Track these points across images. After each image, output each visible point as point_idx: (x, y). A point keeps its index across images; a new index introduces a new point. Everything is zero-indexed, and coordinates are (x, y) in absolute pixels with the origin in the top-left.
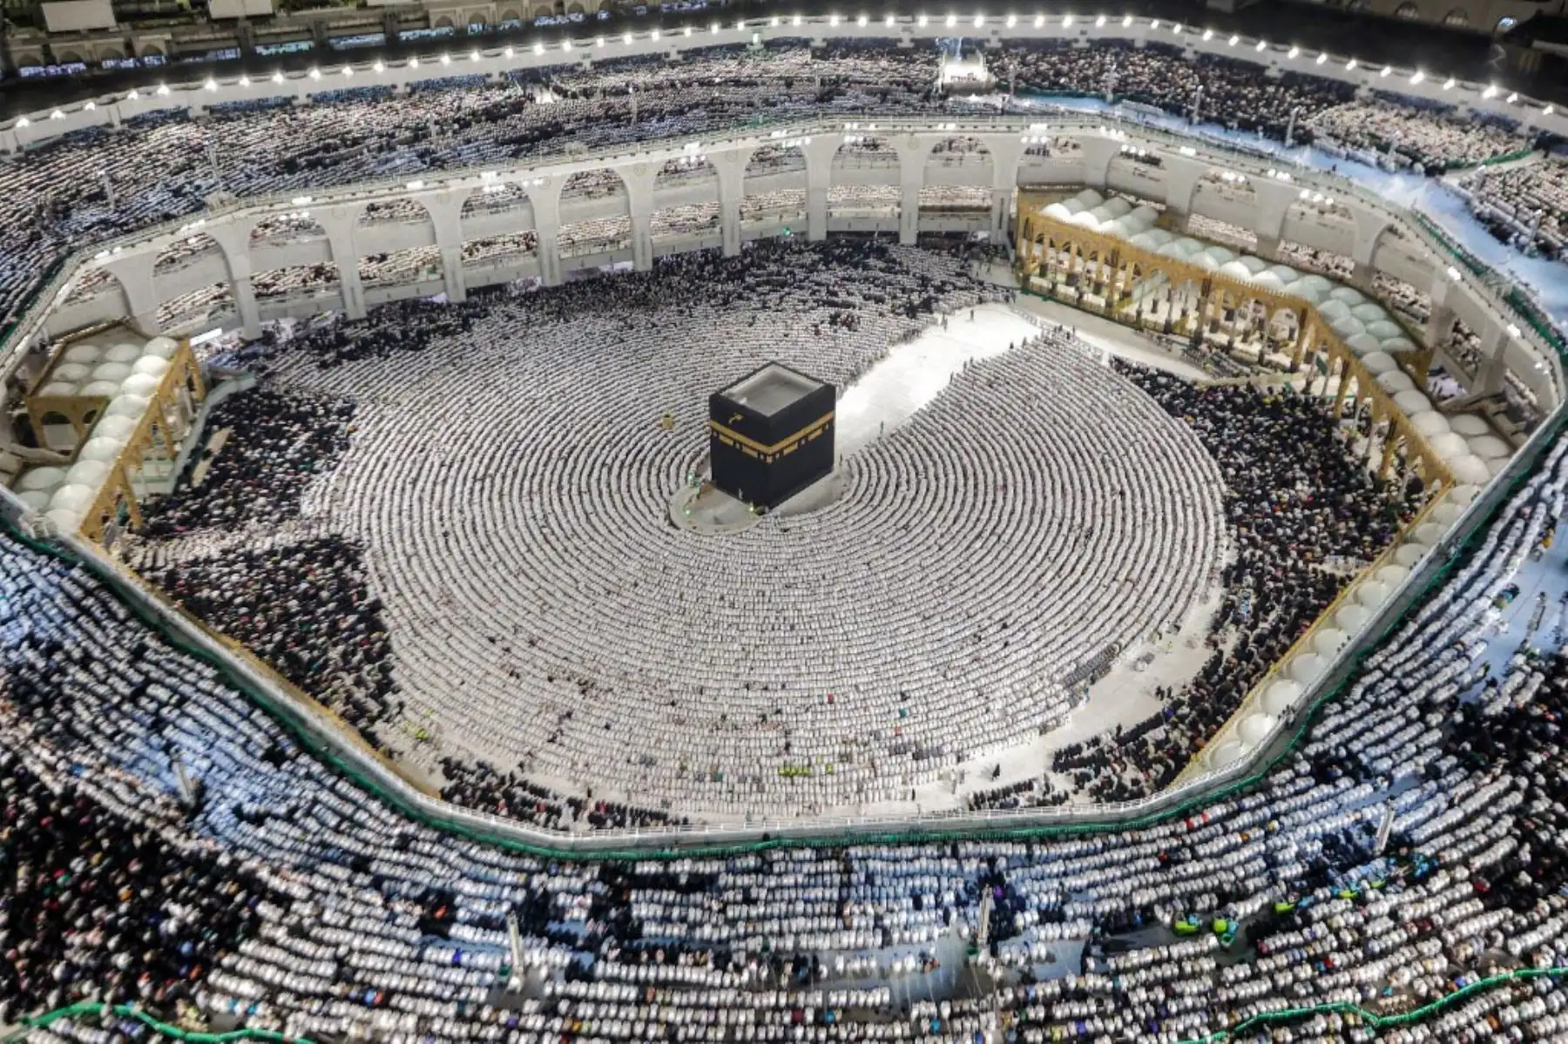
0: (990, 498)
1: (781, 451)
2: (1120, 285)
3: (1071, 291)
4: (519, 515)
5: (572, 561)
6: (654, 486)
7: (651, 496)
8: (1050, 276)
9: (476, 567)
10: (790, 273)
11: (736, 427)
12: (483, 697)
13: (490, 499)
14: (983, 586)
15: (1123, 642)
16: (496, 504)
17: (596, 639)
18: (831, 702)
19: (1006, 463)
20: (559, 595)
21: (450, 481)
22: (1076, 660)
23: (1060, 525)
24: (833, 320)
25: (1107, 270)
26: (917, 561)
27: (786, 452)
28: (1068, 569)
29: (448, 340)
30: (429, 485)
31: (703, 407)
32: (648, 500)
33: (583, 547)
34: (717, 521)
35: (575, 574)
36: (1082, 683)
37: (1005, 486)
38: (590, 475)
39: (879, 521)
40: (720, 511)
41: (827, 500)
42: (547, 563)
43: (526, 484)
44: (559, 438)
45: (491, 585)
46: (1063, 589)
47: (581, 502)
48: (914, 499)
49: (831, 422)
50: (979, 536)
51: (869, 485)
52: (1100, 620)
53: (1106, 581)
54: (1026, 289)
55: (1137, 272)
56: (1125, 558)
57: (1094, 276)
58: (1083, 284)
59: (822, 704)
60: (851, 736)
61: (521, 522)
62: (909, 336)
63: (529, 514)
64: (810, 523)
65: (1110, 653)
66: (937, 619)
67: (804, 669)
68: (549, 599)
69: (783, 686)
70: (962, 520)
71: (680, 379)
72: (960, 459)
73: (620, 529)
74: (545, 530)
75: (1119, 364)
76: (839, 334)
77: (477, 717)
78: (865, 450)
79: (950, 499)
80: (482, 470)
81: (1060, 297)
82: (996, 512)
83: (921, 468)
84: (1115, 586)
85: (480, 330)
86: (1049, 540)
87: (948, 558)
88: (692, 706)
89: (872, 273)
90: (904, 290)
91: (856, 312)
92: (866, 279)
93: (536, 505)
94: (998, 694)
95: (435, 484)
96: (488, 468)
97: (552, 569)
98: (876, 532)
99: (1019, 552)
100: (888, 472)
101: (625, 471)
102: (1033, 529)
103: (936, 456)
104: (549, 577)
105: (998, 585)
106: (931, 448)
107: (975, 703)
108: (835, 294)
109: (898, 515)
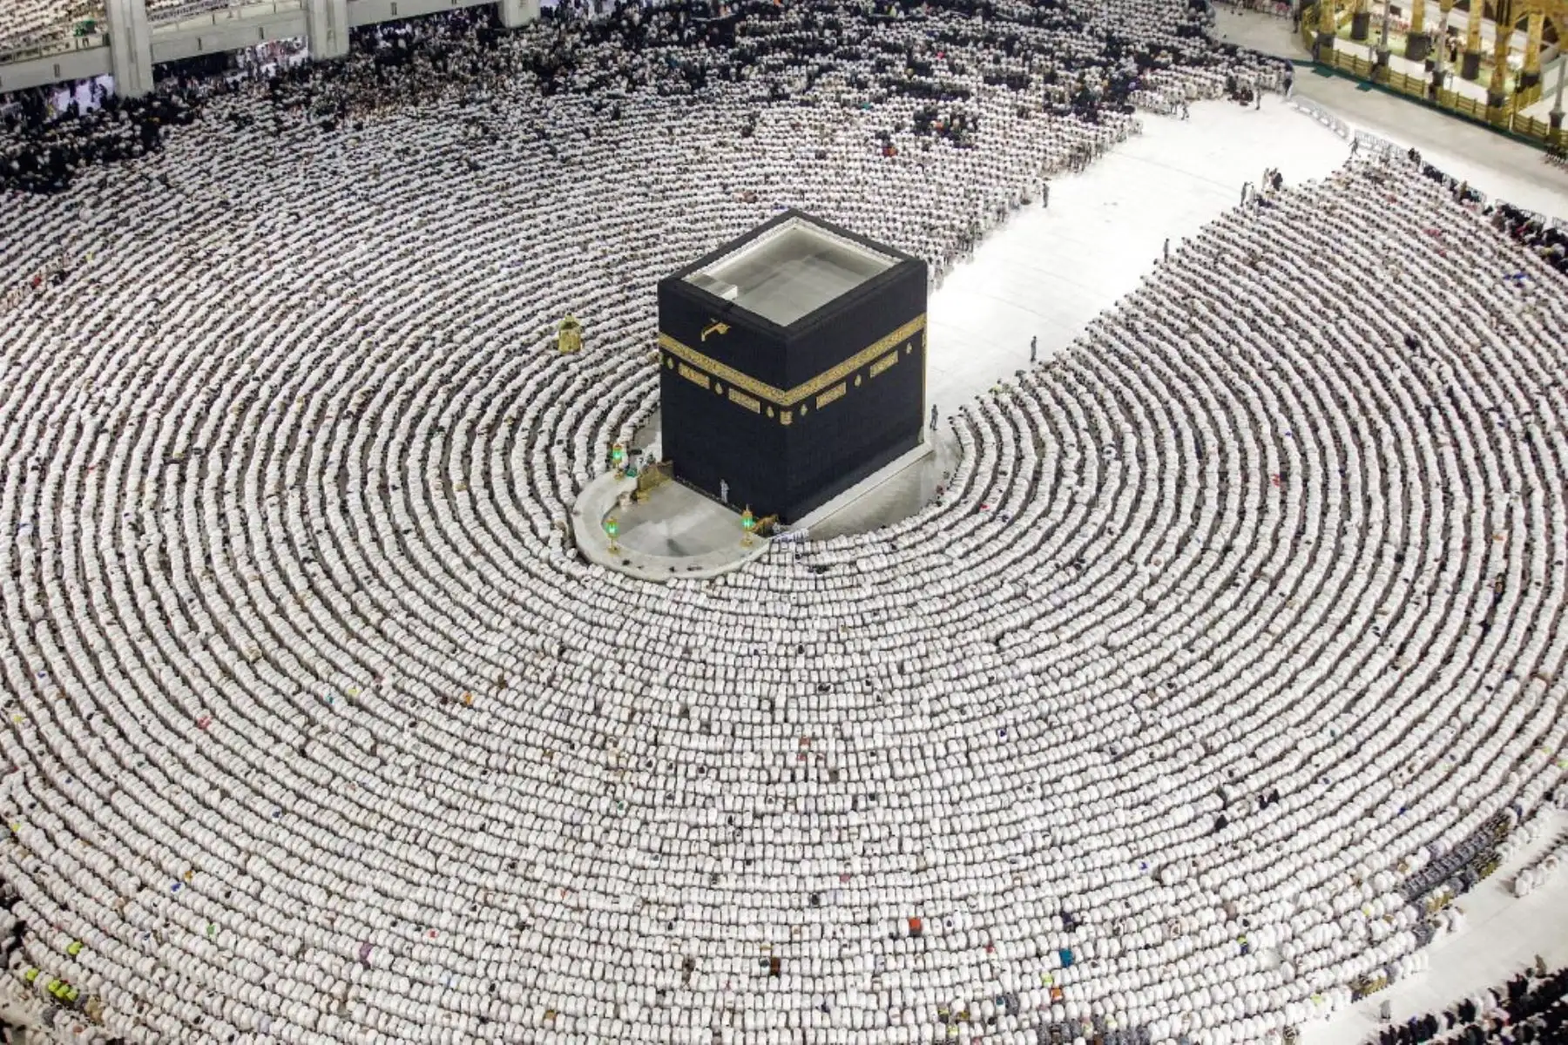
0: (1253, 501)
1: (811, 400)
2: (1517, 60)
3: (1417, 70)
4: (258, 538)
5: (367, 633)
6: (540, 474)
7: (534, 494)
8: (1373, 37)
9: (168, 646)
10: (831, 24)
11: (715, 348)
12: (184, 916)
13: (198, 503)
14: (1238, 687)
15: (1526, 804)
16: (210, 510)
17: (417, 799)
18: (916, 932)
19: (1285, 426)
20: (339, 704)
21: (116, 464)
22: (1428, 844)
23: (1400, 559)
24: (923, 123)
25: (1489, 29)
26: (1100, 633)
27: (822, 401)
28: (1413, 652)
29: (116, 169)
30: (72, 474)
31: (645, 303)
32: (528, 504)
33: (389, 605)
34: (674, 548)
35: (374, 661)
36: (1439, 892)
37: (1284, 477)
38: (404, 451)
39: (1018, 551)
40: (681, 526)
41: (906, 505)
42: (315, 637)
43: (272, 471)
44: (340, 373)
45: (198, 683)
46: (1403, 694)
47: (387, 508)
48: (1092, 504)
49: (918, 339)
50: (1230, 582)
51: (997, 472)
52: (1481, 758)
53: (1493, 679)
54: (1323, 62)
55: (1551, 35)
56: (1530, 630)
57: (1463, 39)
58: (1440, 55)
59: (894, 937)
60: (959, 1007)
61: (259, 550)
62: (1080, 157)
63: (277, 532)
64: (872, 554)
65: (1498, 827)
66: (1141, 757)
67: (856, 866)
68: (320, 713)
69: (815, 900)
70: (1194, 549)
71: (596, 248)
72: (1191, 416)
73: (469, 566)
74: (312, 568)
75: (1515, 222)
76: (934, 153)
77: (173, 957)
78: (989, 399)
79: (1169, 503)
80: (182, 440)
81: (1397, 83)
82: (1267, 530)
83: (1108, 436)
84: (1513, 687)
85: (179, 146)
86: (1376, 591)
87: (1166, 628)
88: (620, 938)
89: (1002, 28)
90: (1069, 63)
91: (971, 106)
92: (990, 40)
93: (292, 516)
94: (1268, 916)
95: (84, 469)
96: (192, 436)
97: (328, 649)
98: (1014, 573)
99: (1312, 617)
100: (1040, 445)
101: (479, 443)
102: (1343, 568)
103: (1139, 410)
104: (321, 667)
105: (1271, 685)
106: (1129, 395)
107: (1217, 934)
108: (925, 69)
109: (1061, 536)
